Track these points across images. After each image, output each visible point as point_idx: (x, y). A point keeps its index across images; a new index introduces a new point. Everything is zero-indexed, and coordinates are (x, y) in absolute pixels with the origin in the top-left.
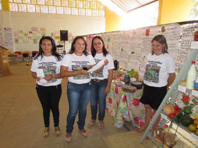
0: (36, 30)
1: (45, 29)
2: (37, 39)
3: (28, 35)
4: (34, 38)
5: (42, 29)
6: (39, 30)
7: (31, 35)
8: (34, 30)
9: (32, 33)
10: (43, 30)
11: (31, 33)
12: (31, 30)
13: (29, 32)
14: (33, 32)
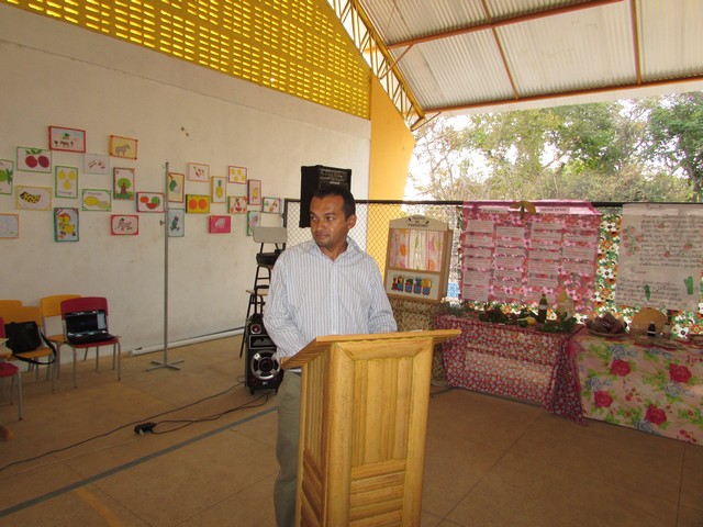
0: (78, 146)
1: (132, 144)
2: (76, 210)
3: (16, 175)
4: (57, 203)
5: (117, 143)
6: (96, 147)
7: (36, 180)
8: (66, 147)
9: (44, 162)
10: (119, 149)
11: (36, 161)
12: (40, 143)
13: (23, 156)
14: (56, 159)
